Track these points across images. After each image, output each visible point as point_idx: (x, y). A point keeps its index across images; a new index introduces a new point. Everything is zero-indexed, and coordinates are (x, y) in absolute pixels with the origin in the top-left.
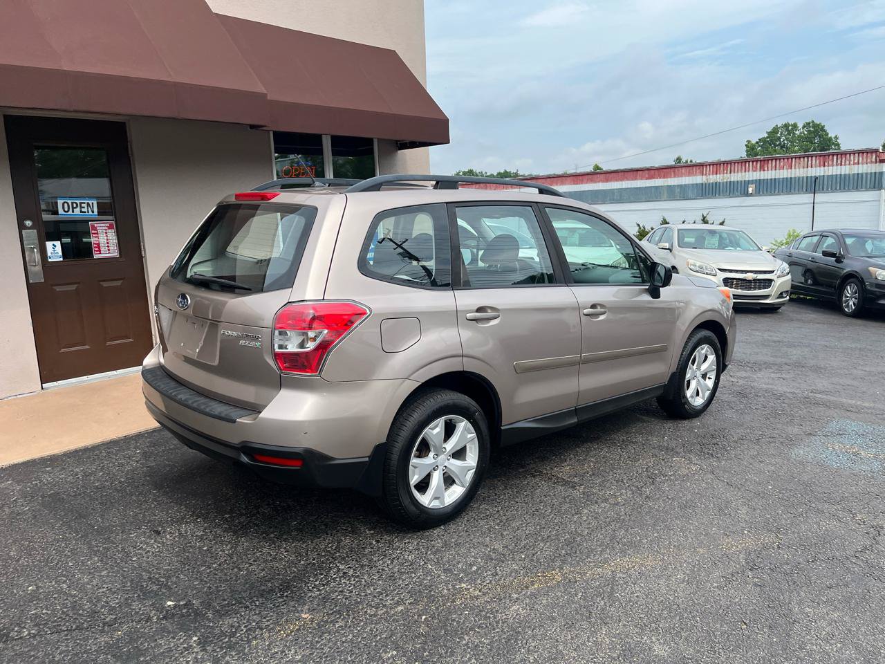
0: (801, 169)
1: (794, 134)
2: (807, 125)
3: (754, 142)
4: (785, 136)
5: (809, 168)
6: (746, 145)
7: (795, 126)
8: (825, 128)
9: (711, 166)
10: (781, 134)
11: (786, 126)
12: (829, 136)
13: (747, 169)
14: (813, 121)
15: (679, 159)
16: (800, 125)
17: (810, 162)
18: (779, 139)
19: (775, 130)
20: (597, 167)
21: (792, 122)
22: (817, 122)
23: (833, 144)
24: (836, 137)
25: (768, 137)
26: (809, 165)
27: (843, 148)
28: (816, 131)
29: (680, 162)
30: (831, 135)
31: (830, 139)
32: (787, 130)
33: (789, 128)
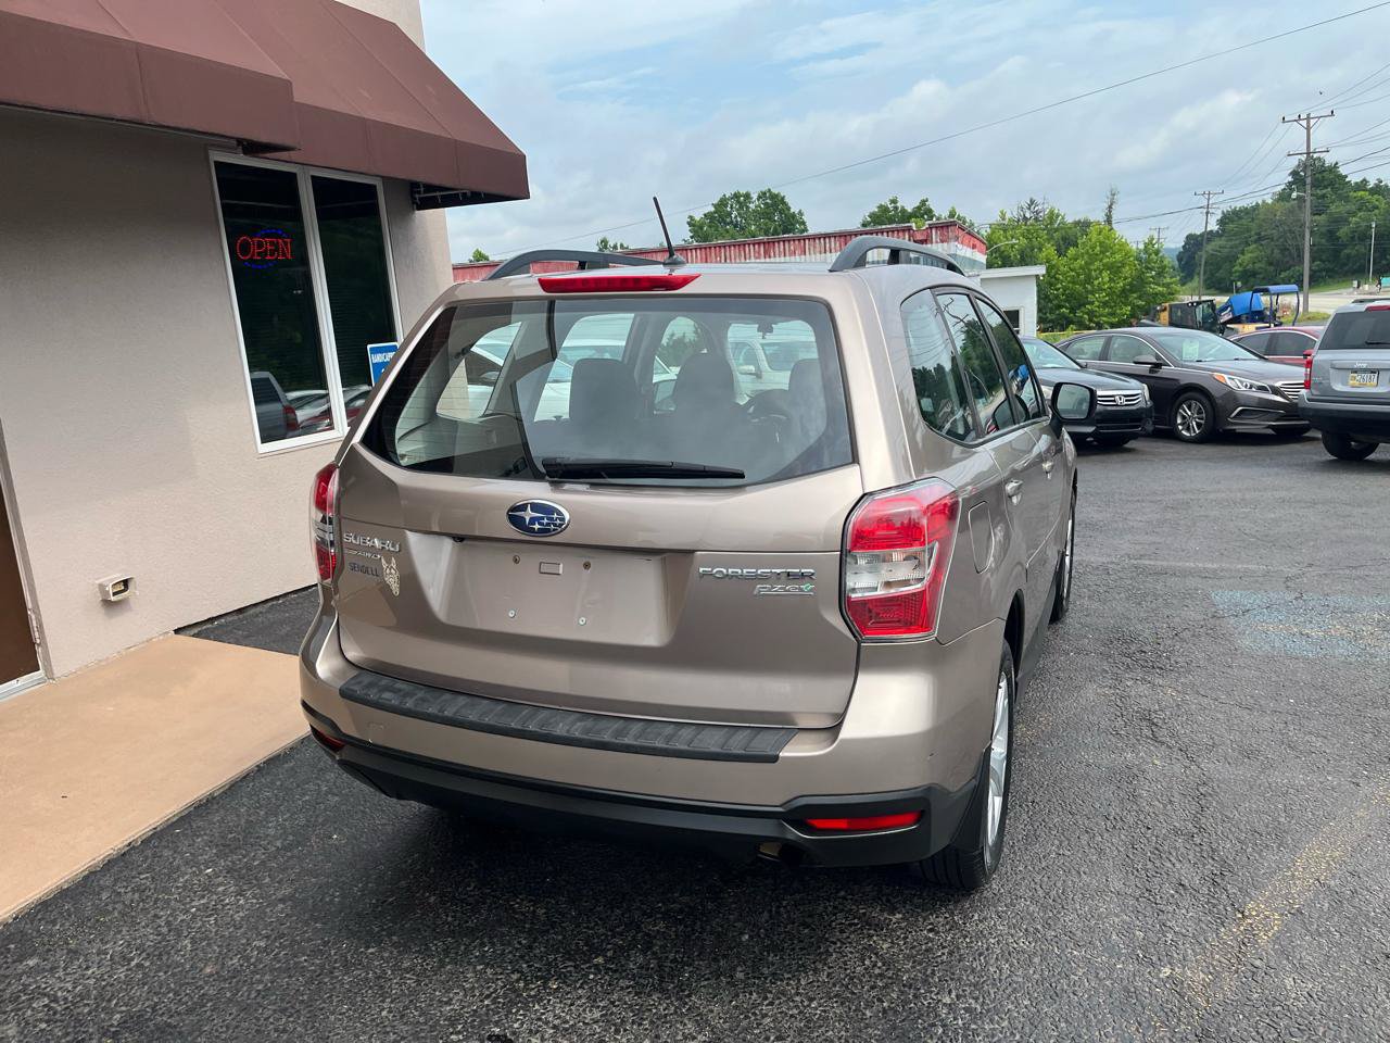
0: (818, 255)
1: (748, 207)
2: (762, 195)
3: (698, 219)
4: (737, 210)
5: (828, 253)
6: (688, 223)
7: (747, 196)
8: (786, 200)
9: (698, 251)
10: (731, 208)
11: (736, 196)
12: (792, 211)
13: (747, 256)
14: (769, 190)
15: (604, 242)
16: (755, 197)
17: (828, 245)
18: (730, 214)
19: (723, 202)
20: (479, 256)
21: (743, 191)
22: (775, 191)
23: (798, 222)
24: (800, 213)
25: (715, 212)
26: (827, 249)
27: (812, 231)
28: (775, 203)
29: (605, 247)
30: (794, 209)
31: (793, 215)
32: (738, 202)
33: (741, 199)
